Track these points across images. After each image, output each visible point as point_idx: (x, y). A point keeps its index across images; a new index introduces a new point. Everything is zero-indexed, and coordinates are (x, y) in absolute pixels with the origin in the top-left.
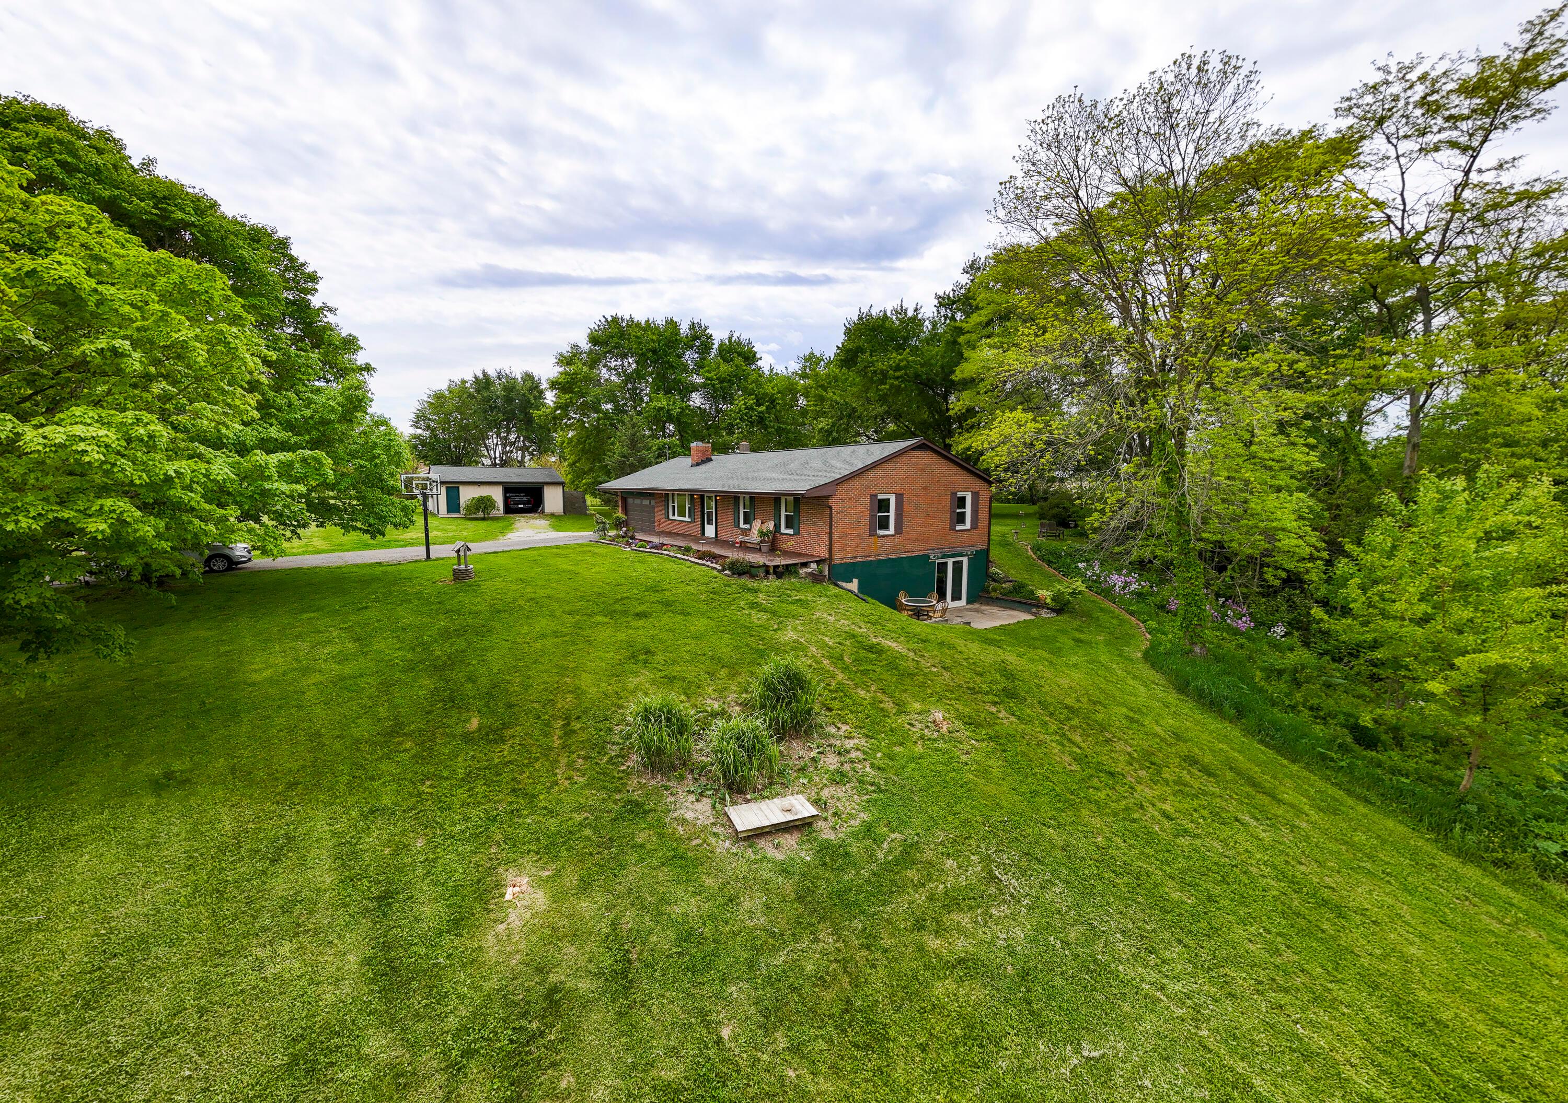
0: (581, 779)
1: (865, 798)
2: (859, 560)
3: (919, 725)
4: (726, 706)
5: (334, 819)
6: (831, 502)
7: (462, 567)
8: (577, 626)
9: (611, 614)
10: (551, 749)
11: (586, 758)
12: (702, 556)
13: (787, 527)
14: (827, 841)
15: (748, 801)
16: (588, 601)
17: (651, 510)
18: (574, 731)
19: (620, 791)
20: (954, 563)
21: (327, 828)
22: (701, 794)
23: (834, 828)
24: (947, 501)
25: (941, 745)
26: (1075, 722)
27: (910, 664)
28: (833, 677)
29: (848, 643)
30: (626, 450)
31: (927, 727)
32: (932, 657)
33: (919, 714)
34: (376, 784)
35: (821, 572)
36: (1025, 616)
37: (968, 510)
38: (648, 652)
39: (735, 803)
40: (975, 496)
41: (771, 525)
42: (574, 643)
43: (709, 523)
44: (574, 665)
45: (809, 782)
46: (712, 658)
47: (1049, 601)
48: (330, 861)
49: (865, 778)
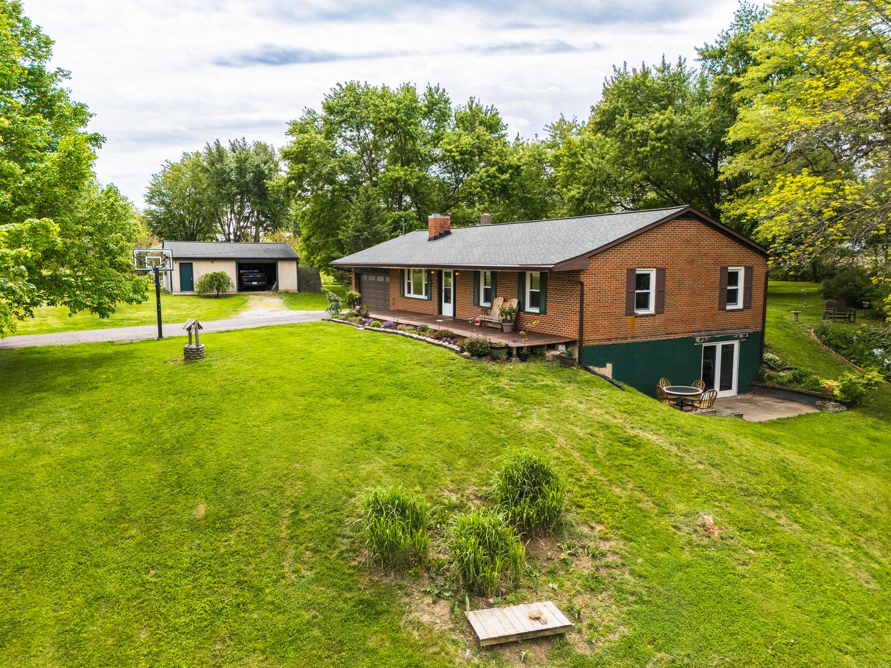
0: (309, 573)
1: (625, 609)
2: (614, 342)
3: (685, 529)
4: (464, 500)
5: (58, 605)
6: (583, 278)
7: (193, 346)
8: (308, 408)
9: (344, 396)
10: (278, 539)
11: (316, 551)
12: (440, 336)
13: (532, 305)
14: (582, 656)
15: (490, 606)
16: (320, 382)
17: (386, 287)
18: (301, 521)
19: (350, 590)
20: (723, 346)
21: (51, 614)
22: (439, 596)
23: (590, 642)
24: (716, 277)
25: (712, 552)
26: (873, 533)
27: (673, 460)
28: (584, 471)
29: (601, 434)
30: (360, 224)
31: (695, 531)
32: (698, 453)
33: (685, 516)
34: (100, 571)
35: (570, 354)
36: (806, 410)
37: (741, 287)
38: (380, 437)
39: (474, 607)
40: (749, 271)
41: (514, 303)
42: (304, 426)
43: (447, 300)
44: (305, 449)
45: (561, 586)
46: (450, 446)
47: (837, 392)
48: (53, 649)
49: (624, 587)
